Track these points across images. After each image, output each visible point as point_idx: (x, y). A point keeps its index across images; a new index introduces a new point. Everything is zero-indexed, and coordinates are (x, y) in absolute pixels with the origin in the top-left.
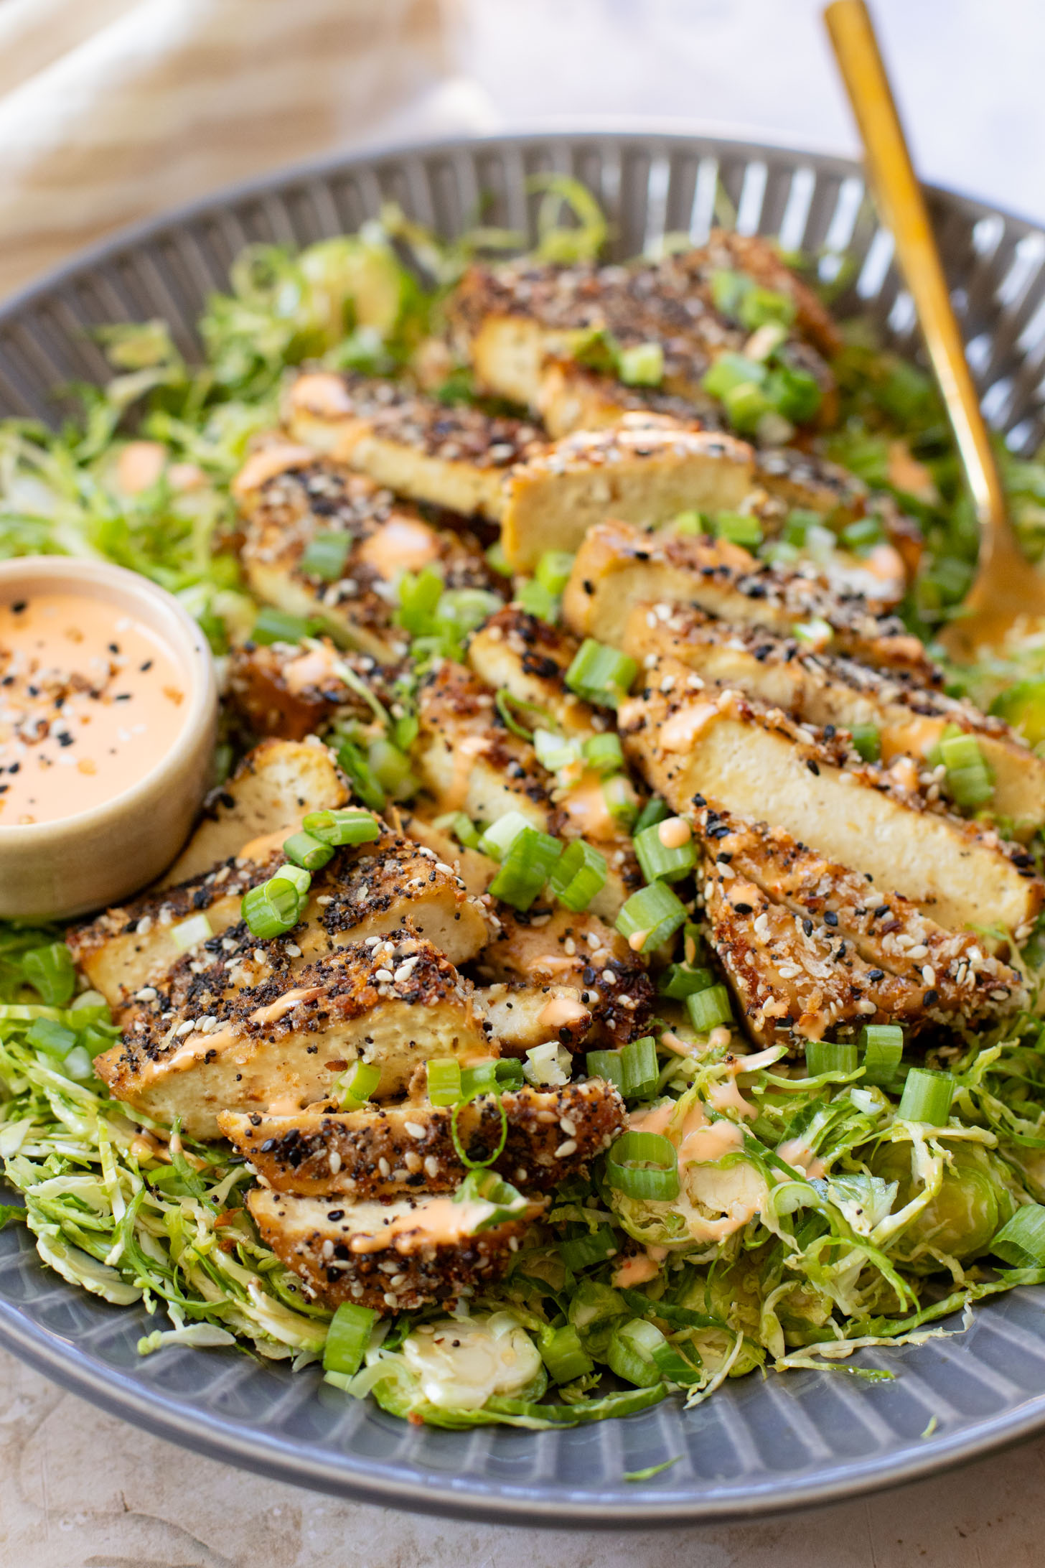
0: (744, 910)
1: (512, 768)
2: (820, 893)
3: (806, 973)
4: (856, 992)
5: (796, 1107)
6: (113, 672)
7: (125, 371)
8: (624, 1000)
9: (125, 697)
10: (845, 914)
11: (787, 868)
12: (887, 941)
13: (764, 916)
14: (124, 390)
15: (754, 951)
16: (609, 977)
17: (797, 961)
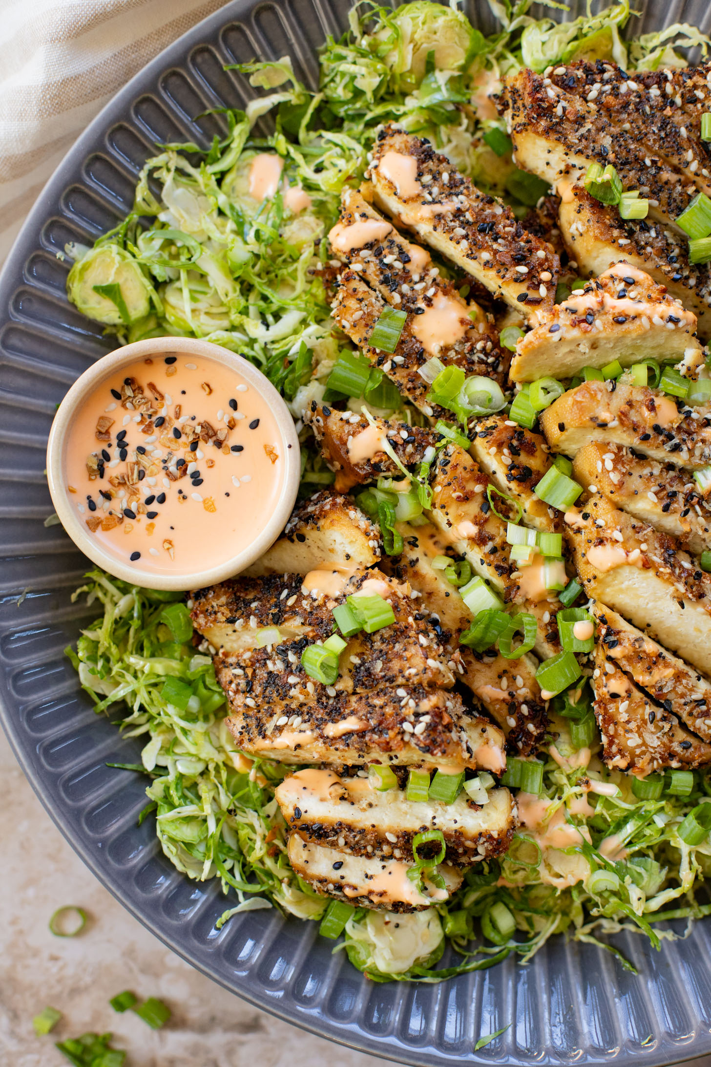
0: (614, 696)
1: (490, 545)
2: (665, 691)
3: (644, 744)
4: (672, 755)
5: (619, 814)
6: (232, 426)
7: (260, 92)
8: (531, 727)
9: (238, 449)
10: (677, 703)
11: (649, 670)
12: (699, 722)
13: (627, 702)
14: (257, 107)
15: (616, 724)
16: (525, 709)
17: (640, 736)
